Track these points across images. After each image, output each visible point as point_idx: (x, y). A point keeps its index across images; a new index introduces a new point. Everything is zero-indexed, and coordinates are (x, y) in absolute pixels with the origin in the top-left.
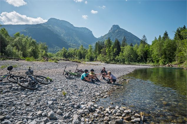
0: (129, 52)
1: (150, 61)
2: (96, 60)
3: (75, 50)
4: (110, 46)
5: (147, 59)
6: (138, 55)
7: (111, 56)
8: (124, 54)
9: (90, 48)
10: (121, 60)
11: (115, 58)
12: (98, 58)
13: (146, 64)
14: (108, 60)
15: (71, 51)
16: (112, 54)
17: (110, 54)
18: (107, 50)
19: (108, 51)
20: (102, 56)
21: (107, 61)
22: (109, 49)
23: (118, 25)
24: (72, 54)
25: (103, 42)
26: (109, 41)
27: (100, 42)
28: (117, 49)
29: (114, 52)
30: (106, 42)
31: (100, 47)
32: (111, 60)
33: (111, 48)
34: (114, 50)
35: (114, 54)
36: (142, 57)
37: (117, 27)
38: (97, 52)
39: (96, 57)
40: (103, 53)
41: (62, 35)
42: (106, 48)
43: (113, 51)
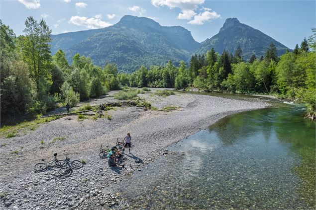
0: (242, 75)
1: (274, 91)
2: (191, 86)
3: (160, 69)
4: (213, 64)
5: (271, 87)
6: (256, 79)
7: (215, 80)
8: (235, 77)
9: (182, 66)
10: (231, 87)
11: (221, 84)
12: (194, 82)
13: (268, 94)
14: (210, 87)
15: (154, 71)
16: (216, 76)
17: (212, 77)
18: (208, 70)
19: (210, 72)
20: (201, 80)
21: (207, 88)
22: (211, 68)
23: (236, 18)
24: (155, 75)
25: (203, 56)
26: (213, 54)
27: (198, 56)
28: (225, 69)
29: (220, 73)
30: (207, 56)
31: (197, 65)
32: (214, 87)
33: (215, 66)
34: (220, 71)
35: (219, 76)
36: (262, 83)
37: (235, 22)
38: (193, 73)
39: (192, 81)
40: (202, 74)
41: (142, 42)
42: (208, 66)
43: (218, 72)
